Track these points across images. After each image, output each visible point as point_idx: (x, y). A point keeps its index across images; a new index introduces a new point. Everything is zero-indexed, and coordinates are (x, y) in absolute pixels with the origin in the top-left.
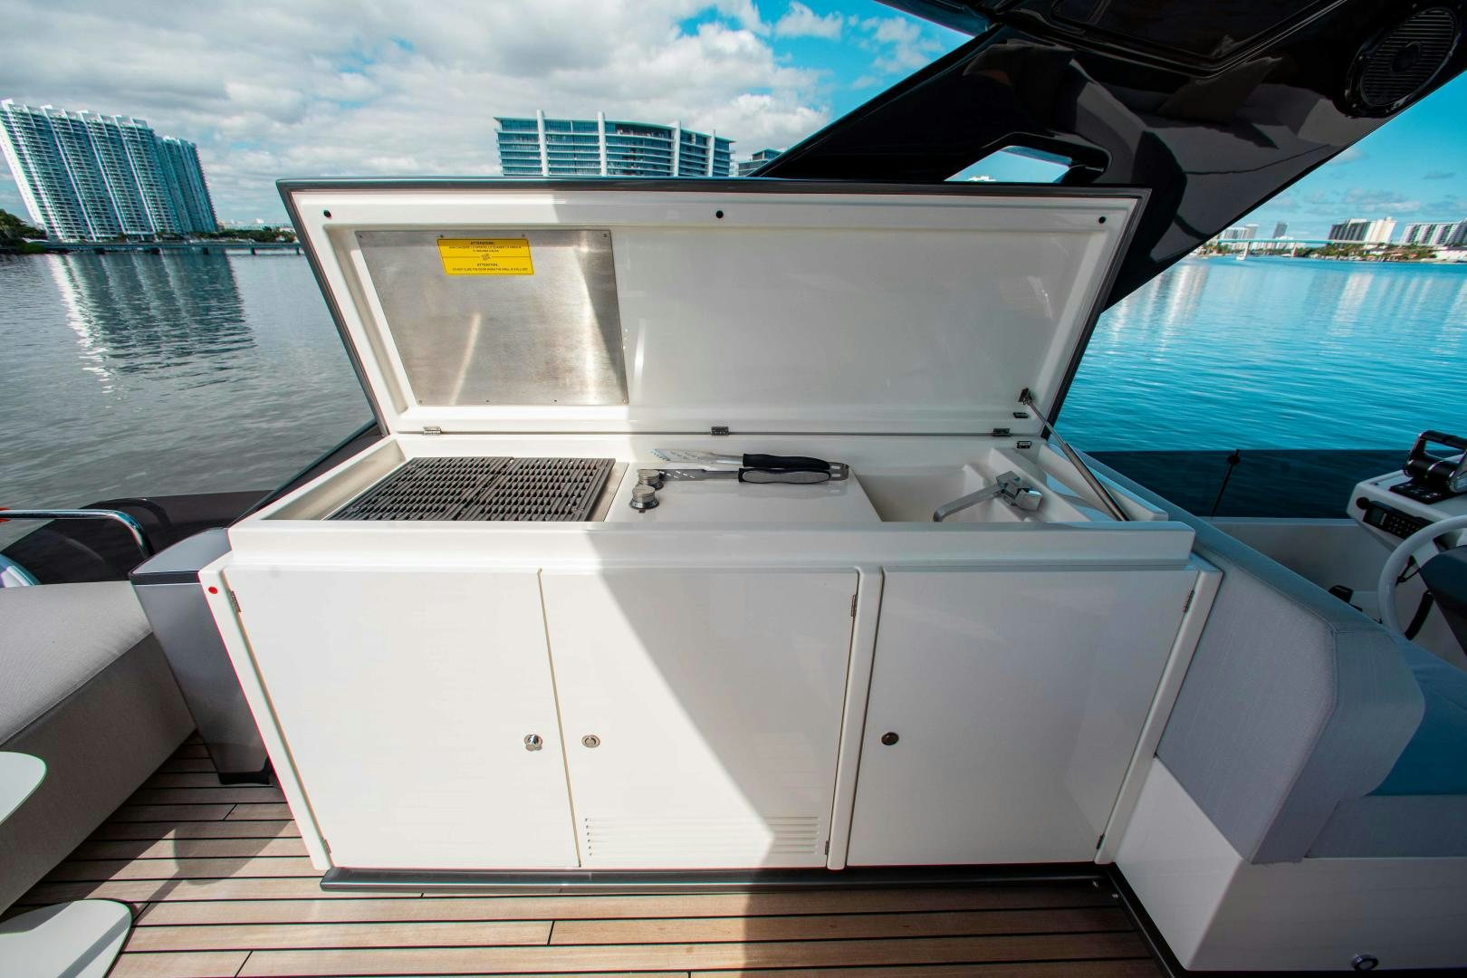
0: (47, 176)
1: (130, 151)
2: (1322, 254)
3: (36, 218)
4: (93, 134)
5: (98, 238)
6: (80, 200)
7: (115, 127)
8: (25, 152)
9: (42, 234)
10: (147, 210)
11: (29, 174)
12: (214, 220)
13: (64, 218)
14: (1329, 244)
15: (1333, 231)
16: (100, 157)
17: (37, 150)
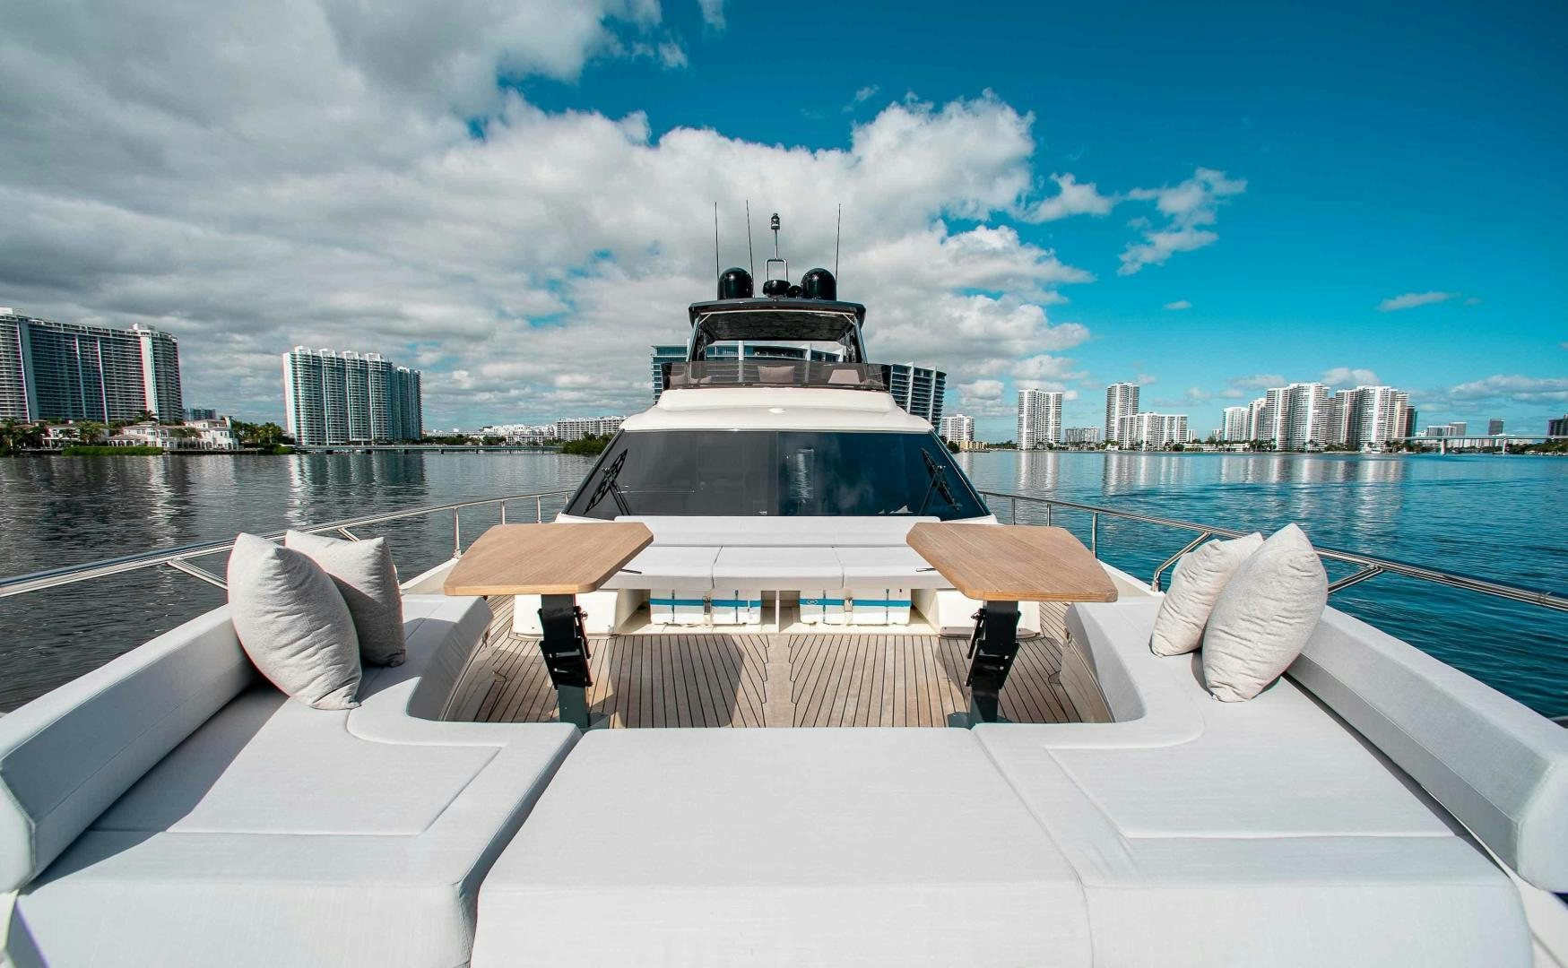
0: (308, 399)
1: (371, 378)
2: (1540, 451)
3: (291, 430)
4: (348, 367)
5: (330, 444)
6: (326, 415)
7: (366, 362)
8: (300, 381)
9: (292, 441)
10: (372, 422)
11: (297, 397)
12: (420, 430)
13: (311, 430)
14: (1549, 440)
15: (1552, 428)
16: (349, 383)
17: (307, 379)
